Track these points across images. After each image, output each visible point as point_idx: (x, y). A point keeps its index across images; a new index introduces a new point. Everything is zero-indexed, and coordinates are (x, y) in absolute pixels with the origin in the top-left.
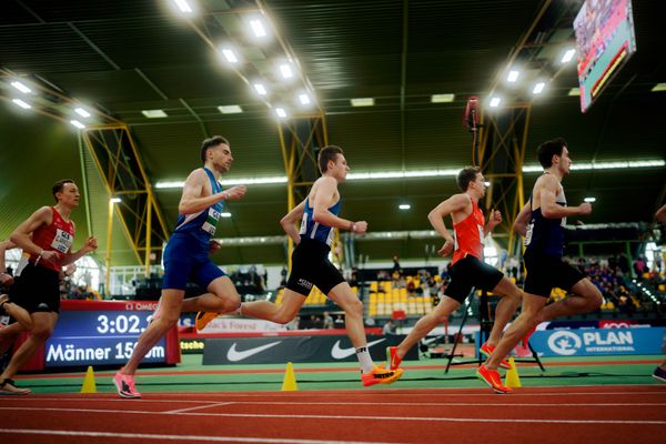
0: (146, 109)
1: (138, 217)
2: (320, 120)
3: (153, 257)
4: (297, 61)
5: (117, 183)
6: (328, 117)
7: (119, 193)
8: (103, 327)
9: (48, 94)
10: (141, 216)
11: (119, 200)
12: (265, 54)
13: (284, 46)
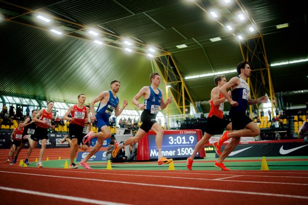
0: (178, 45)
1: (178, 93)
2: (260, 38)
3: (187, 110)
4: (246, 11)
5: (168, 79)
6: (264, 36)
7: (170, 83)
8: (171, 142)
9: (137, 44)
10: (180, 92)
11: (170, 86)
12: (230, 11)
13: (239, 5)
